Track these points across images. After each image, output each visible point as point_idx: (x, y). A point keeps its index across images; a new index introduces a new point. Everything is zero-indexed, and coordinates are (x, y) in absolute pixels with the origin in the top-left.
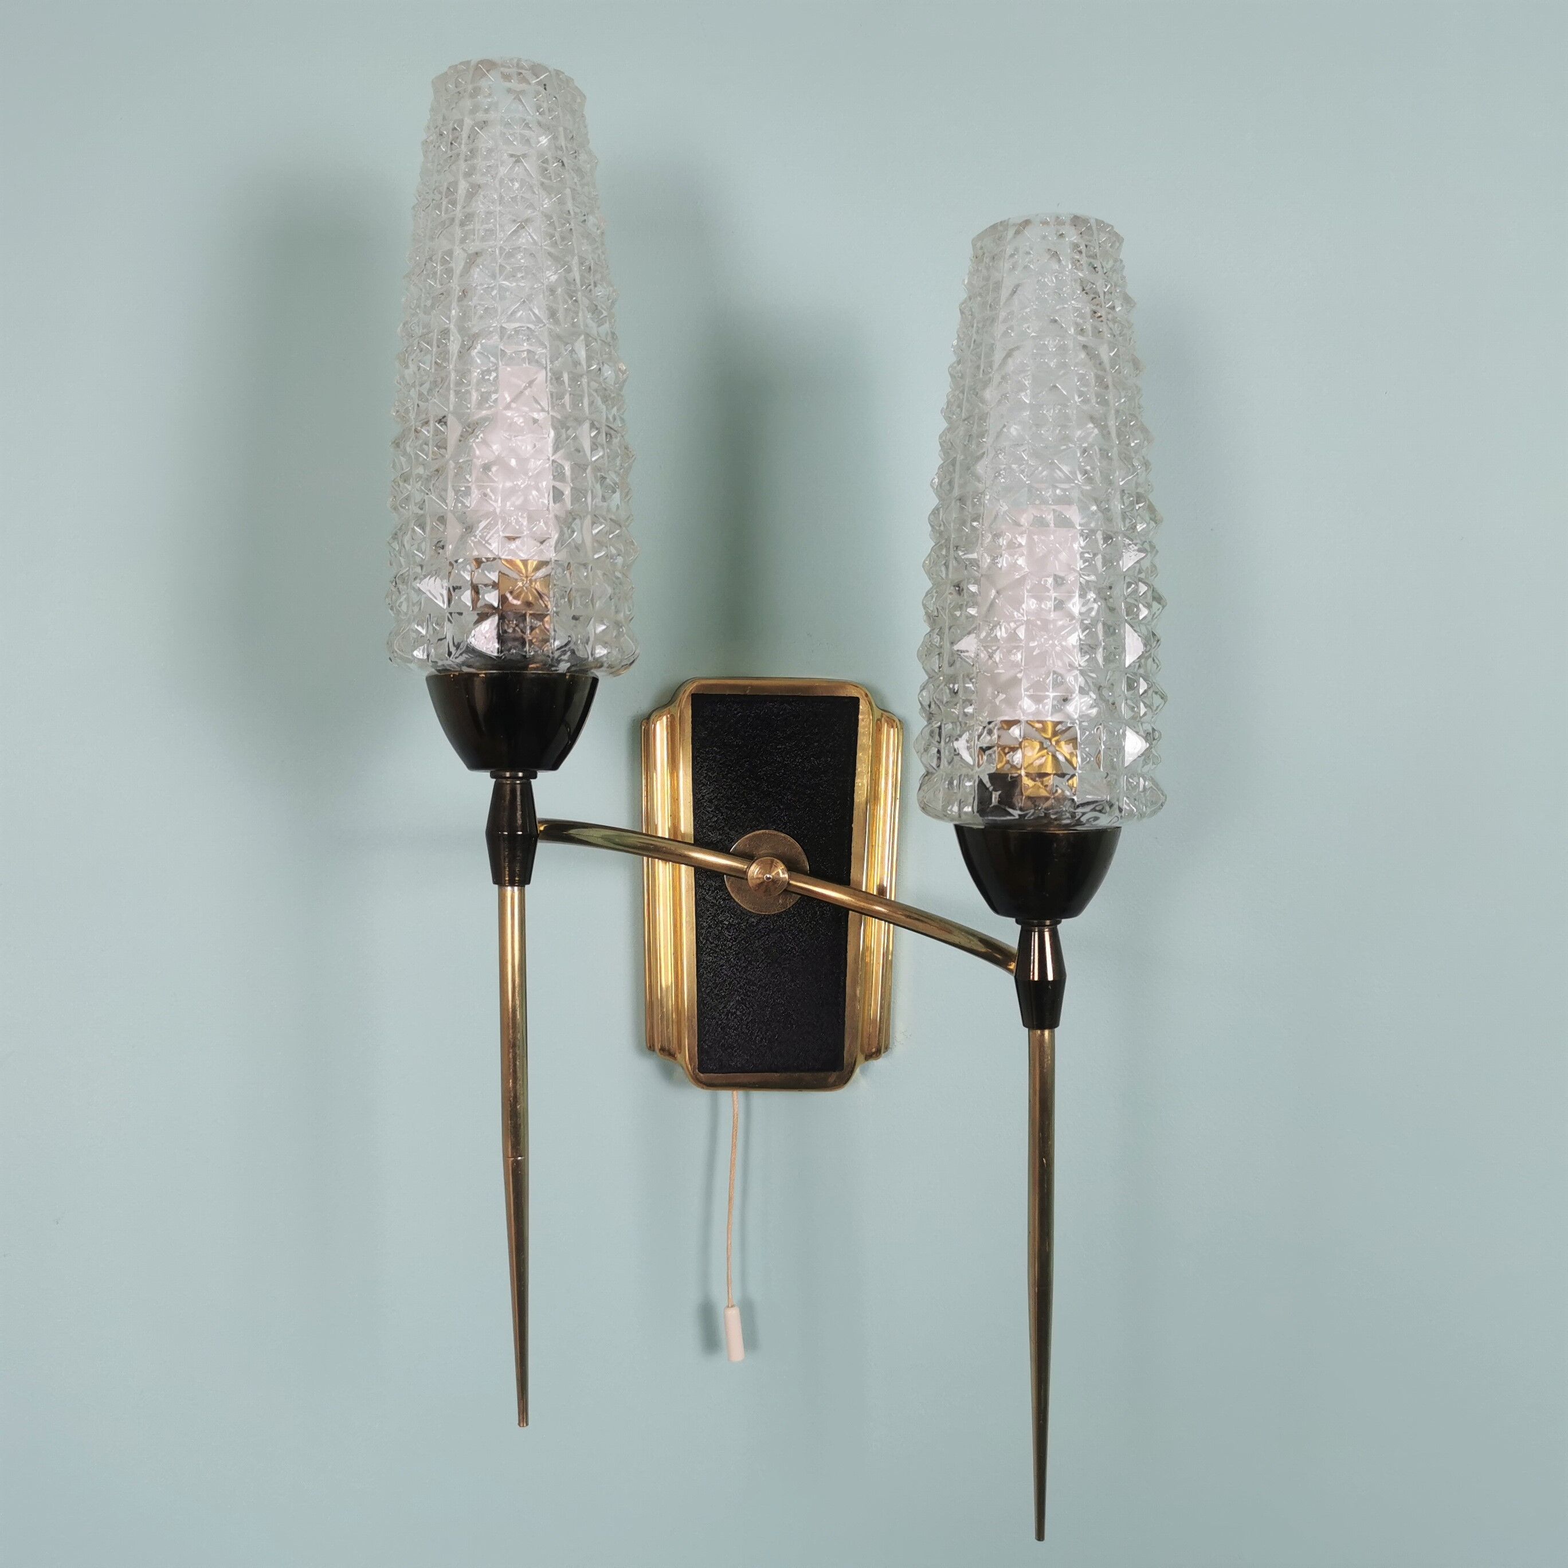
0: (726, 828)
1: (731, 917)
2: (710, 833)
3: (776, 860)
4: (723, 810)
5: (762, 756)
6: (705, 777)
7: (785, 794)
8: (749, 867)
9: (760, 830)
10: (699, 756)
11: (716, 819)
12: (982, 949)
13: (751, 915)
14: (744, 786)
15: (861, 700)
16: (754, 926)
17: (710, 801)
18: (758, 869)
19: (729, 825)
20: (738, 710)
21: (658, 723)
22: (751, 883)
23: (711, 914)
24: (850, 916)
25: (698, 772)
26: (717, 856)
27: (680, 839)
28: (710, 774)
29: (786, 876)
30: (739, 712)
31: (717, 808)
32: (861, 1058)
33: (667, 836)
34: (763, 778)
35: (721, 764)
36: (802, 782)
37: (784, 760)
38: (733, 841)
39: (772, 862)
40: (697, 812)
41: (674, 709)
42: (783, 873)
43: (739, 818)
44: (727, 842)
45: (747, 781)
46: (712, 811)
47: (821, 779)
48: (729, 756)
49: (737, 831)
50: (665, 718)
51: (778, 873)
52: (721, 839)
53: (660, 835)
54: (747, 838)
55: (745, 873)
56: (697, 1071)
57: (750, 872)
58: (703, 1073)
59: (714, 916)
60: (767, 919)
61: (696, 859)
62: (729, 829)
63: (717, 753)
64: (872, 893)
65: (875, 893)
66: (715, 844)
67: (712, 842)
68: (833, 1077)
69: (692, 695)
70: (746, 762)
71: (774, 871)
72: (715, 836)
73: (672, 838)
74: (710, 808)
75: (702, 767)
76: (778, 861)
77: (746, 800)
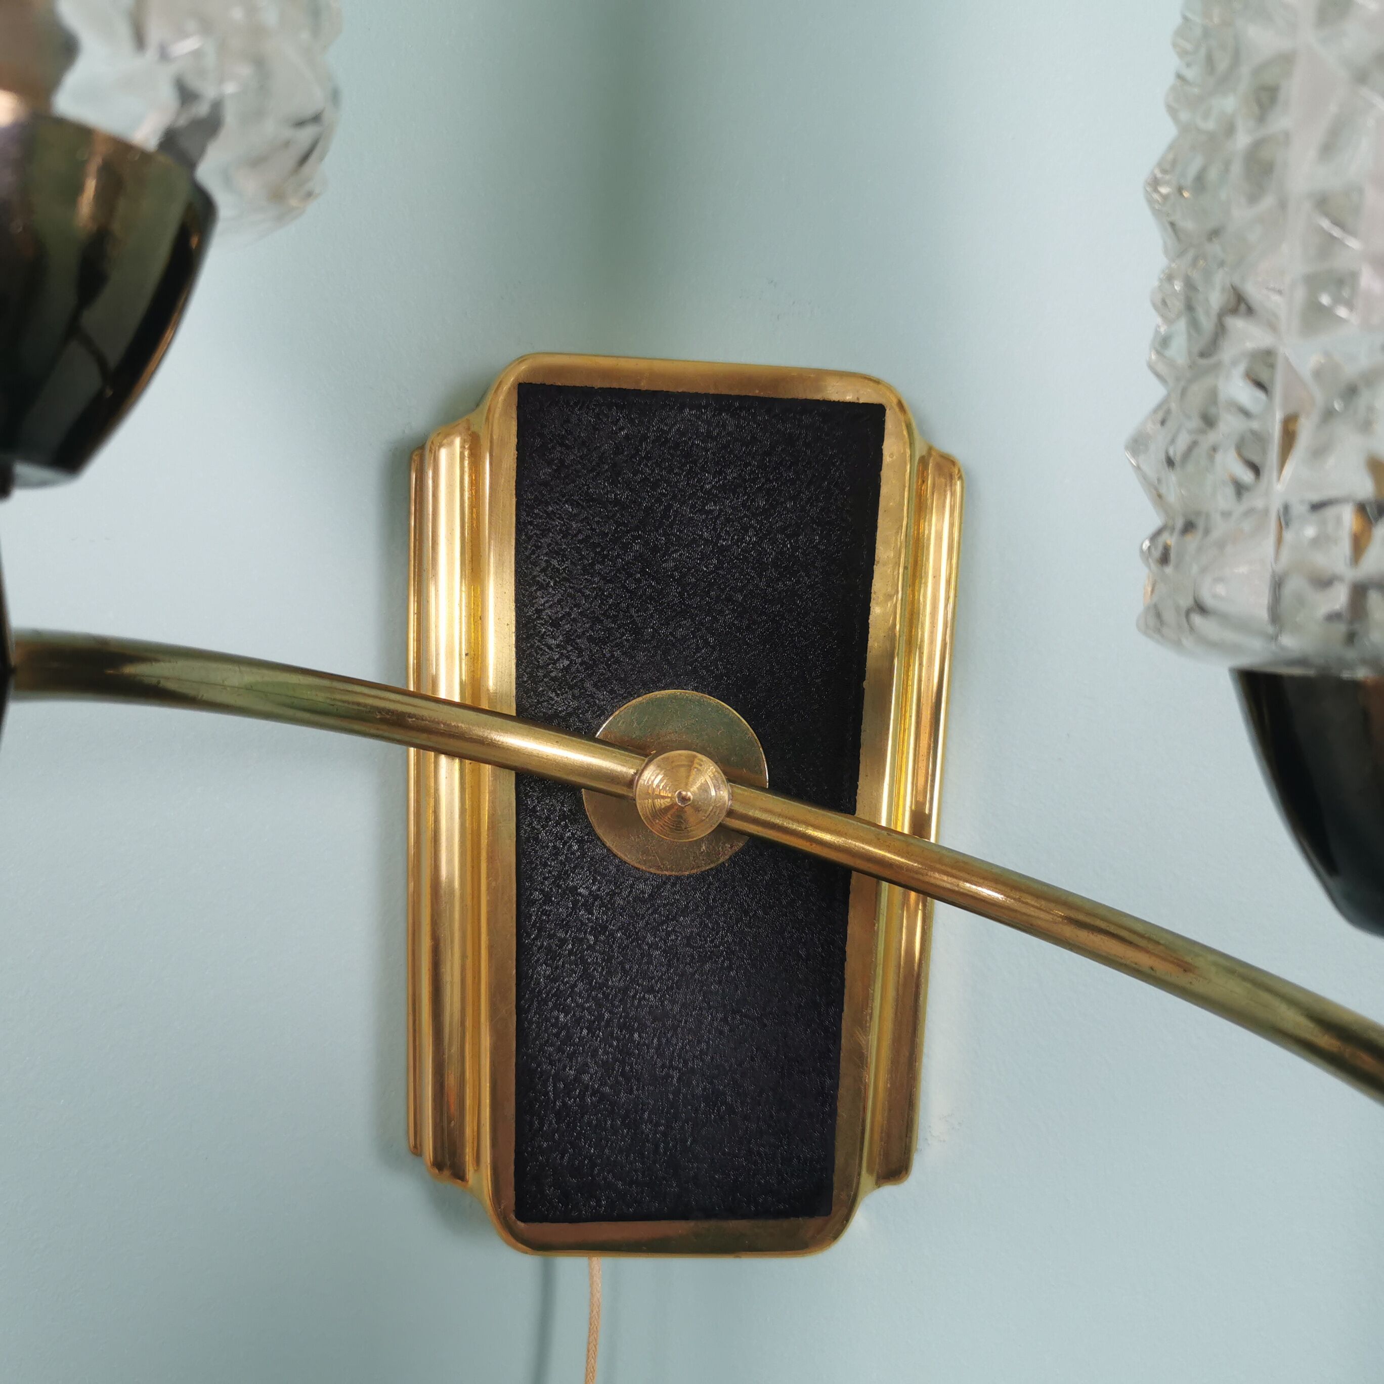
0: (587, 685)
1: (595, 880)
2: (553, 695)
3: (700, 756)
4: (582, 643)
5: (671, 526)
6: (543, 570)
7: (721, 612)
8: (640, 773)
9: (664, 688)
10: (531, 523)
11: (566, 663)
12: (1325, 1041)
13: (642, 877)
14: (628, 591)
15: (888, 412)
16: (644, 901)
17: (555, 623)
18: (660, 777)
19: (595, 679)
20: (621, 423)
21: (443, 453)
22: (643, 805)
23: (550, 872)
24: (853, 881)
25: (528, 557)
26: (566, 745)
27: (485, 705)
28: (555, 562)
29: (724, 794)
30: (622, 429)
31: (569, 639)
32: (866, 1179)
33: (457, 699)
34: (672, 576)
35: (580, 542)
36: (757, 586)
37: (719, 537)
38: (602, 713)
39: (691, 760)
40: (524, 646)
41: (477, 420)
42: (717, 788)
43: (617, 661)
44: (589, 715)
45: (638, 581)
46: (558, 646)
47: (798, 582)
48: (598, 523)
49: (612, 691)
50: (458, 441)
51: (704, 789)
52: (578, 708)
53: (442, 694)
54: (635, 707)
55: (631, 783)
56: (513, 1217)
57: (641, 781)
58: (522, 1221)
59: (559, 877)
60: (674, 885)
61: (516, 752)
62: (595, 685)
63: (572, 517)
64: (899, 829)
65: (906, 831)
66: (564, 719)
67: (556, 715)
68: (811, 1224)
69: (520, 385)
70: (635, 538)
71: (694, 782)
72: (562, 702)
73: (468, 702)
74: (554, 638)
75: (538, 547)
76: (704, 758)
77: (633, 622)
